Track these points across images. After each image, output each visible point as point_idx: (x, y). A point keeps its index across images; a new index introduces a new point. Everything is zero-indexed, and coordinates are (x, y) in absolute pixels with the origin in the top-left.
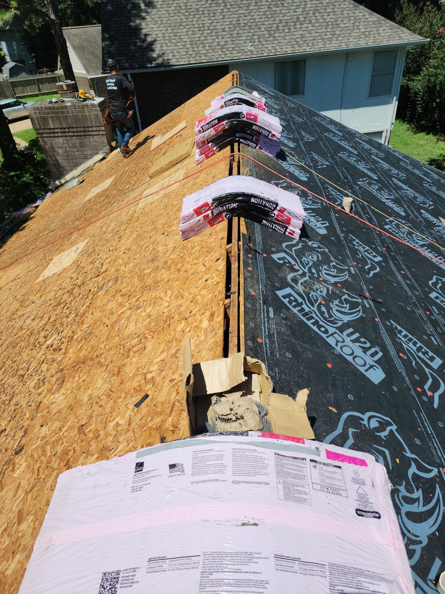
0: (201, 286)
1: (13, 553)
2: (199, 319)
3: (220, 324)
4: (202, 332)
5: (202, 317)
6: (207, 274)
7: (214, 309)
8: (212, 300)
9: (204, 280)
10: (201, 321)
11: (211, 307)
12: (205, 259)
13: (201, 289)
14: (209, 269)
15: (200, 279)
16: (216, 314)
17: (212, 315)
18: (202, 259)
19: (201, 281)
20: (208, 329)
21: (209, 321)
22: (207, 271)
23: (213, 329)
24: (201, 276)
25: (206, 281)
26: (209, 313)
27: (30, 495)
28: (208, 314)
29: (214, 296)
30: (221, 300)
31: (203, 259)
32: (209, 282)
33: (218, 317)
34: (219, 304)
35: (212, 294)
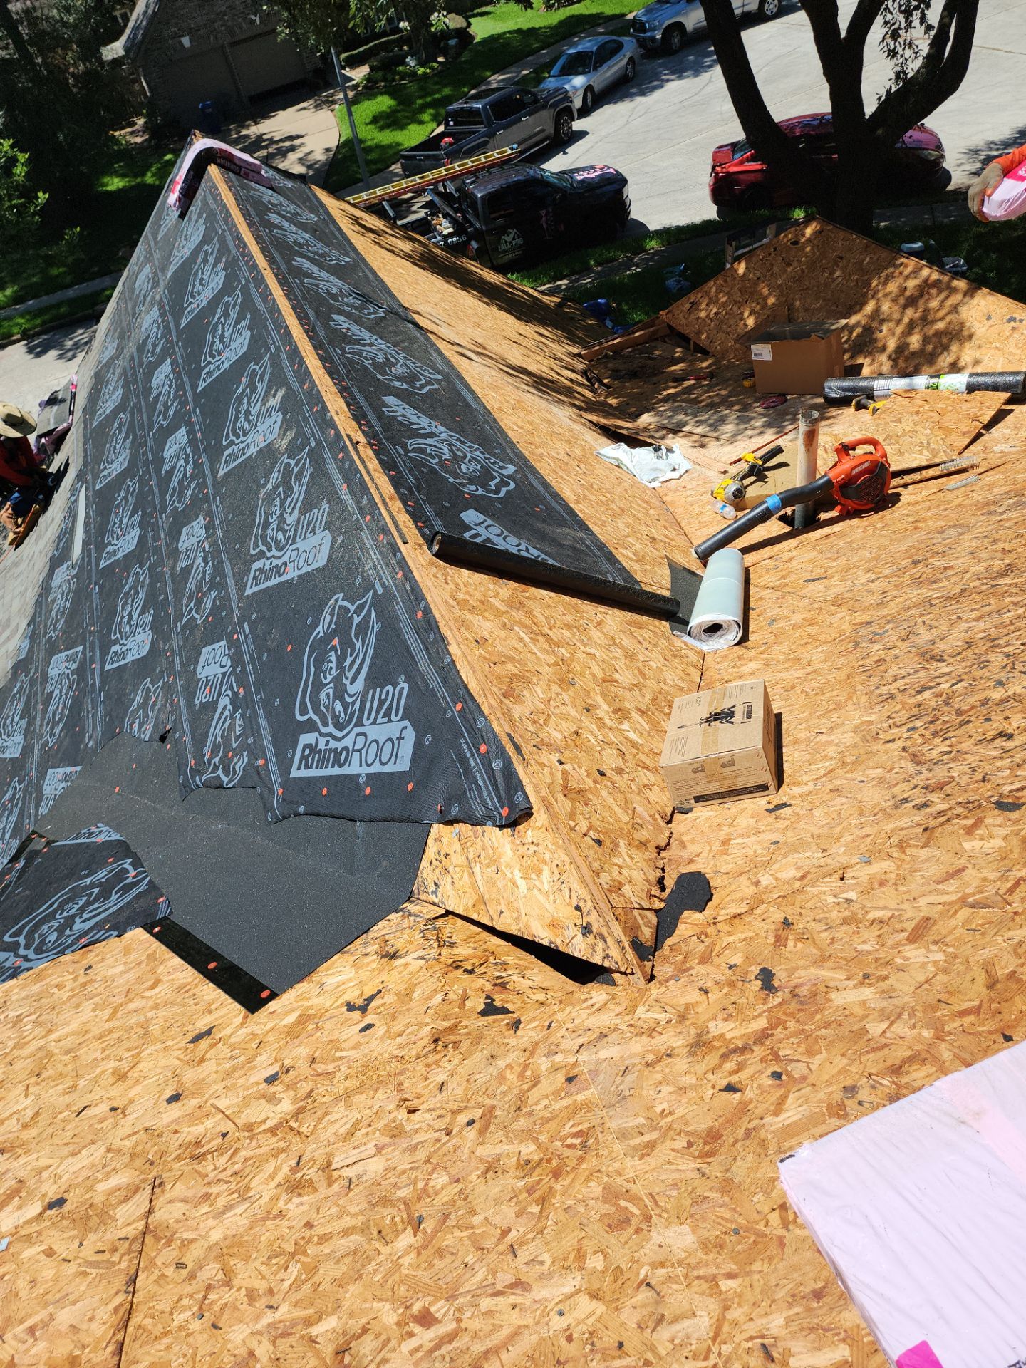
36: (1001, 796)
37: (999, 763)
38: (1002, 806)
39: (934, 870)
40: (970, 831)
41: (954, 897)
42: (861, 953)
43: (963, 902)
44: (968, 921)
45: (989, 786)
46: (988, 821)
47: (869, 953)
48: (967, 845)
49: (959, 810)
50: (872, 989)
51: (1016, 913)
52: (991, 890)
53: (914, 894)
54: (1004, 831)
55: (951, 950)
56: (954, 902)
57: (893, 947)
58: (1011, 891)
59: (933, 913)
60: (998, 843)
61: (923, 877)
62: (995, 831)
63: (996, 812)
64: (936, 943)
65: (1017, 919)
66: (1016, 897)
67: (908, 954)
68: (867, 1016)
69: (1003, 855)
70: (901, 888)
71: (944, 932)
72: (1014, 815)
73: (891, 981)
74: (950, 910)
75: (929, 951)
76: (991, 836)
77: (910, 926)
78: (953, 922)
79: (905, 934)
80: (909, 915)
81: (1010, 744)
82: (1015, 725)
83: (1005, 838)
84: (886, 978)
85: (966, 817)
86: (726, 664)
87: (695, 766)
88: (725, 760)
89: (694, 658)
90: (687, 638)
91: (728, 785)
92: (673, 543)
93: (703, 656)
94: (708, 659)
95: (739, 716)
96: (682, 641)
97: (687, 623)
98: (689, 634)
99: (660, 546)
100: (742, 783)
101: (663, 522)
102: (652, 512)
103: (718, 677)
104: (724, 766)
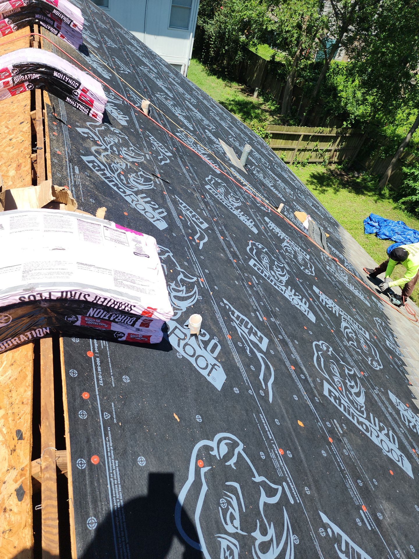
0: (6, 144)
3: (28, 172)
4: (10, 179)
5: (9, 168)
6: (11, 135)
7: (20, 161)
8: (18, 155)
9: (8, 139)
10: (7, 171)
11: (17, 160)
12: (8, 122)
13: (6, 147)
14: (13, 130)
15: (4, 138)
16: (23, 165)
17: (19, 166)
18: (4, 122)
19: (4, 140)
21: (15, 171)
22: (11, 132)
23: (21, 176)
24: (4, 136)
25: (10, 140)
26: (16, 165)
28: (14, 165)
29: (20, 152)
30: (27, 154)
31: (6, 123)
32: (14, 141)
33: (25, 167)
34: (26, 157)
35: (17, 150)
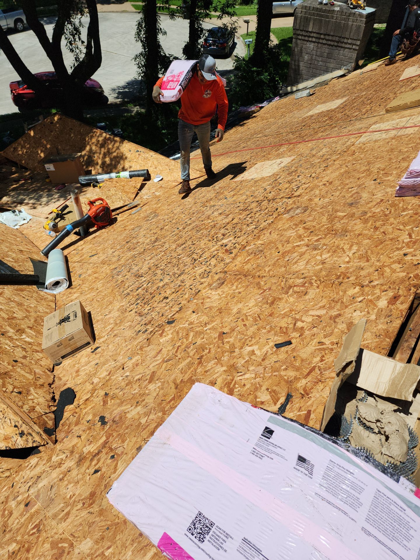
0: (396, 258)
1: (137, 403)
2: (377, 295)
3: (402, 313)
4: (376, 311)
5: (383, 294)
6: (409, 247)
7: (401, 292)
8: (402, 281)
9: (401, 253)
10: (379, 298)
12: (415, 229)
13: (394, 262)
14: (415, 243)
15: (398, 249)
17: (396, 298)
18: (411, 227)
19: (398, 252)
20: (384, 311)
21: (388, 302)
22: (411, 244)
23: (390, 314)
24: (400, 246)
25: (405, 255)
26: (392, 294)
27: (165, 364)
30: (414, 286)
32: (408, 258)
33: (402, 303)
36: (168, 319)
37: (166, 308)
38: (169, 323)
39: (153, 353)
40: (161, 335)
41: (160, 361)
42: (134, 394)
43: (164, 361)
44: (166, 367)
45: (164, 317)
46: (166, 329)
47: (137, 393)
48: (161, 341)
49: (157, 329)
50: (140, 406)
51: (179, 359)
52: (171, 353)
53: (148, 365)
54: (171, 331)
55: (163, 380)
56: (161, 362)
57: (144, 388)
58: (176, 352)
59: (155, 369)
60: (170, 336)
61: (150, 357)
62: (168, 332)
63: (168, 325)
64: (158, 380)
65: (180, 360)
66: (178, 353)
67: (149, 388)
68: (140, 418)
69: (172, 340)
70: (143, 364)
71: (159, 374)
72: (173, 325)
73: (146, 401)
74: (160, 366)
75: (156, 383)
76: (168, 335)
77: (148, 377)
78: (162, 370)
79: (148, 381)
80: (148, 373)
81: (168, 301)
82: (168, 293)
83: (172, 334)
84: (144, 400)
85: (159, 331)
86: (65, 297)
87: (58, 344)
88: (69, 338)
89: (51, 298)
90: (46, 290)
91: (74, 347)
92: (31, 251)
93: (55, 296)
94: (57, 297)
95: (72, 318)
96: (44, 292)
97: (44, 284)
98: (47, 288)
99: (25, 253)
100: (79, 344)
101: (24, 243)
102: (18, 239)
103: (63, 303)
104: (70, 340)
